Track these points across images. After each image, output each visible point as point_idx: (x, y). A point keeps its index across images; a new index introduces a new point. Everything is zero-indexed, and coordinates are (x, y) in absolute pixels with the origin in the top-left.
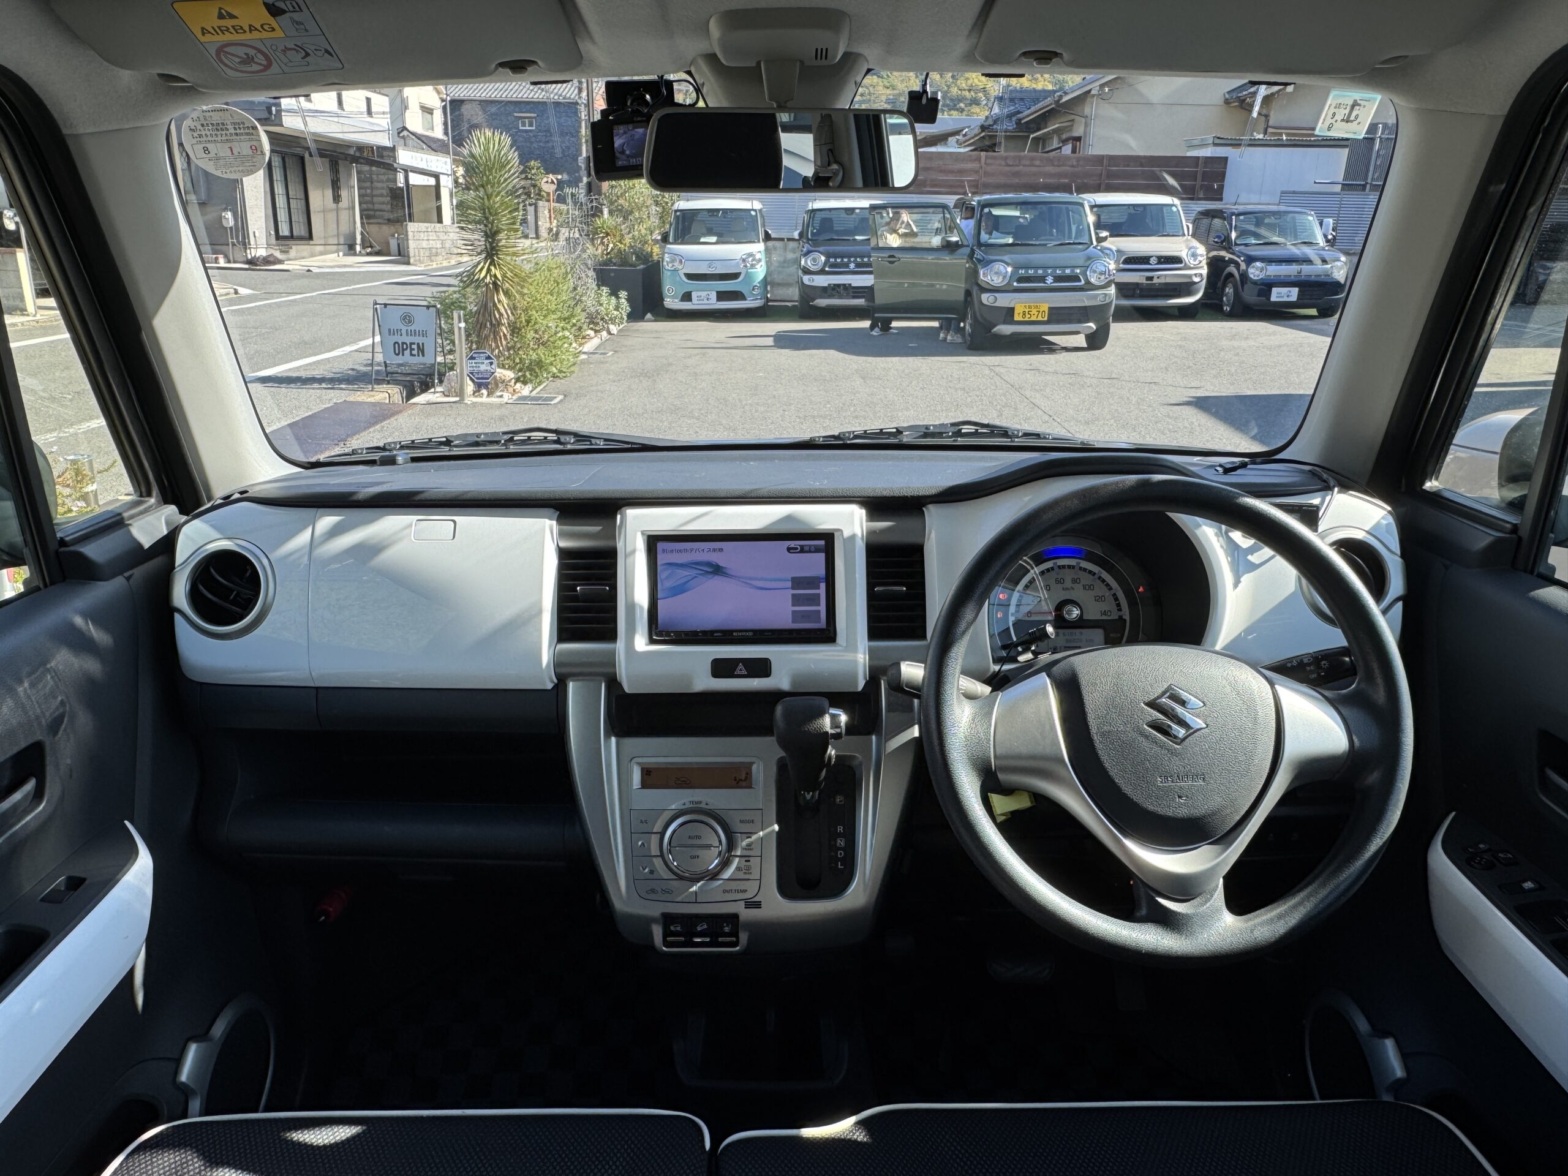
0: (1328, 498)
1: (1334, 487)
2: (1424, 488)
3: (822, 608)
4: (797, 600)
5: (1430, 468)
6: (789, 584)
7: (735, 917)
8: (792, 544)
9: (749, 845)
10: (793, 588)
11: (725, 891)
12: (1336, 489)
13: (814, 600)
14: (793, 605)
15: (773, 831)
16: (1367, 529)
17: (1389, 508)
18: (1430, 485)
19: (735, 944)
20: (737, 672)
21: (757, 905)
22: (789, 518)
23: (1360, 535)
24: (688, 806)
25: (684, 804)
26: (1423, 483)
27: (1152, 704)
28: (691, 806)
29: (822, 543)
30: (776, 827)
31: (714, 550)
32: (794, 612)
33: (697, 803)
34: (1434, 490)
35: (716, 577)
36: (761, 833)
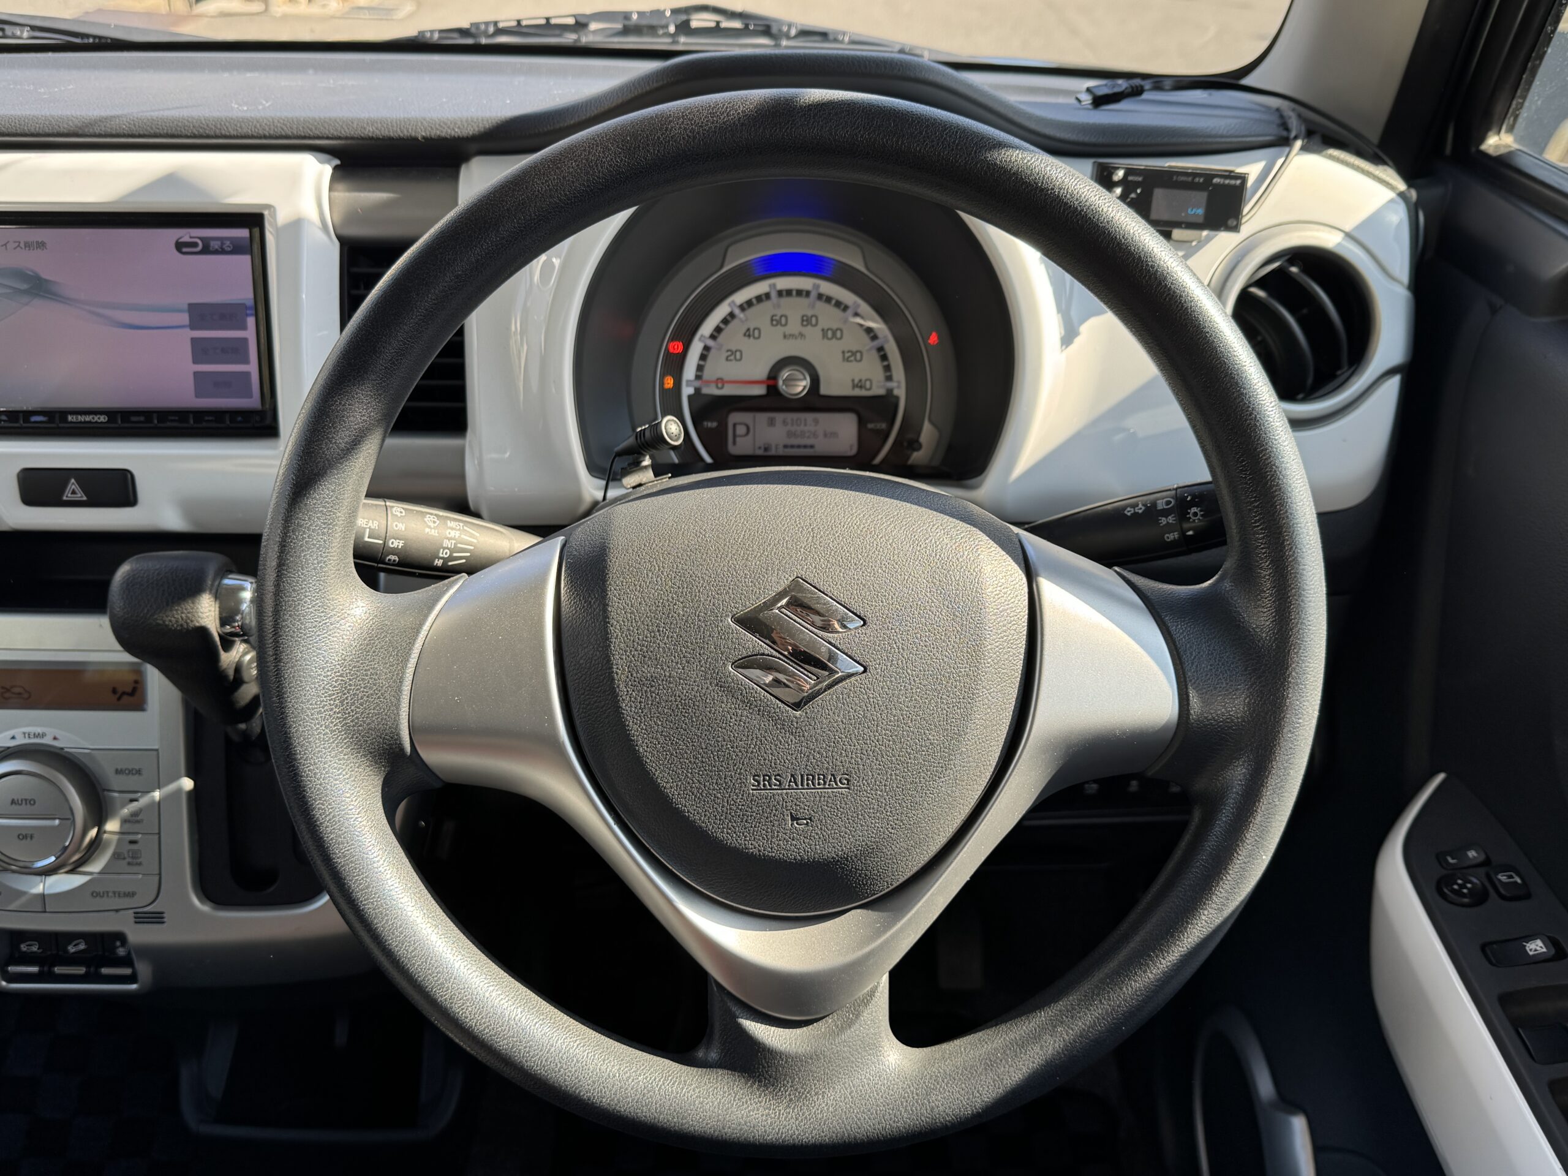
0: (1280, 161)
1: (1296, 138)
2: (1483, 147)
3: (252, 368)
4: (202, 351)
5: (1499, 108)
6: (185, 318)
7: (120, 937)
8: (186, 234)
9: (135, 814)
10: (193, 326)
11: (95, 895)
12: (1298, 144)
13: (235, 351)
14: (195, 362)
15: (179, 791)
16: (1348, 228)
17: (1402, 186)
18: (1496, 142)
19: (132, 979)
20: (67, 496)
21: (157, 918)
22: (170, 180)
23: (1329, 240)
24: (21, 741)
25: (13, 738)
26: (1482, 139)
27: (752, 622)
28: (27, 741)
29: (243, 233)
30: (188, 784)
31: (28, 245)
32: (196, 374)
33: (36, 736)
34: (1502, 151)
35: (37, 302)
36: (157, 795)
